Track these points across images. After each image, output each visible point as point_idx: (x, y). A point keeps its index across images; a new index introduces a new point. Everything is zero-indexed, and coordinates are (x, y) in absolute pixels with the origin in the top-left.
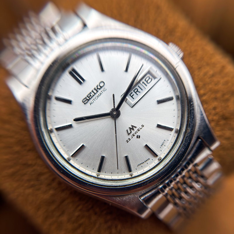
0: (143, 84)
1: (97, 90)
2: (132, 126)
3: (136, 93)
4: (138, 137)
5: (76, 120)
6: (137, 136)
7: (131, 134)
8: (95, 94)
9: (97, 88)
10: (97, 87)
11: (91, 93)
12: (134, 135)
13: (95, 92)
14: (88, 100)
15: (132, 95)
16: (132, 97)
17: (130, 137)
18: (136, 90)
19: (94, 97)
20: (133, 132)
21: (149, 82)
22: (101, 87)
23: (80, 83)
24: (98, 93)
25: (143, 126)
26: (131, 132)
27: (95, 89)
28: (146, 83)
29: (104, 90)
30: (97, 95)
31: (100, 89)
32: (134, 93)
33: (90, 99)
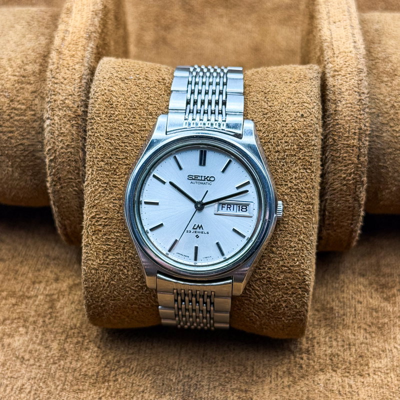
0: (238, 208)
1: (205, 179)
2: (201, 226)
3: (228, 207)
4: (198, 237)
5: (171, 183)
6: (197, 235)
7: (195, 230)
8: (201, 180)
9: (206, 178)
10: (208, 177)
11: (199, 176)
12: (195, 232)
13: (203, 179)
14: (193, 179)
15: (223, 206)
16: (222, 207)
17: (192, 231)
18: (230, 206)
19: (198, 181)
20: (198, 230)
21: (243, 210)
22: (210, 180)
23: (200, 164)
24: (204, 182)
25: (208, 233)
26: (196, 229)
27: (205, 177)
28: (241, 208)
29: (209, 184)
30: (202, 182)
31: (208, 180)
32: (226, 206)
33: (195, 179)
